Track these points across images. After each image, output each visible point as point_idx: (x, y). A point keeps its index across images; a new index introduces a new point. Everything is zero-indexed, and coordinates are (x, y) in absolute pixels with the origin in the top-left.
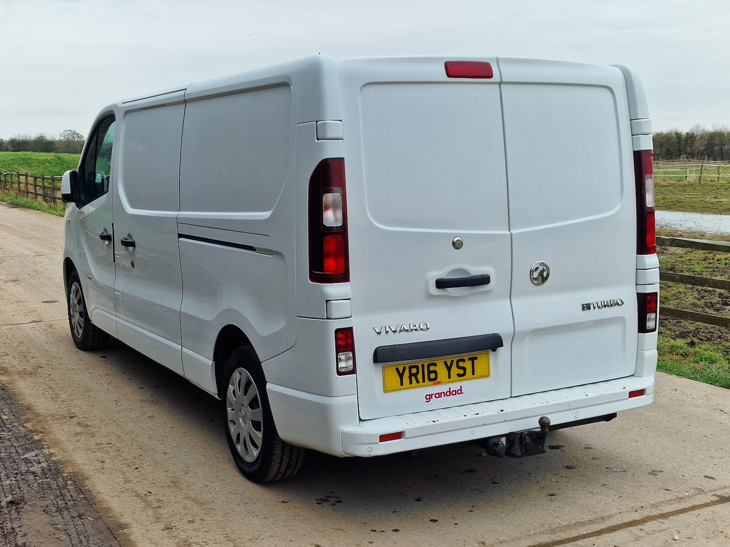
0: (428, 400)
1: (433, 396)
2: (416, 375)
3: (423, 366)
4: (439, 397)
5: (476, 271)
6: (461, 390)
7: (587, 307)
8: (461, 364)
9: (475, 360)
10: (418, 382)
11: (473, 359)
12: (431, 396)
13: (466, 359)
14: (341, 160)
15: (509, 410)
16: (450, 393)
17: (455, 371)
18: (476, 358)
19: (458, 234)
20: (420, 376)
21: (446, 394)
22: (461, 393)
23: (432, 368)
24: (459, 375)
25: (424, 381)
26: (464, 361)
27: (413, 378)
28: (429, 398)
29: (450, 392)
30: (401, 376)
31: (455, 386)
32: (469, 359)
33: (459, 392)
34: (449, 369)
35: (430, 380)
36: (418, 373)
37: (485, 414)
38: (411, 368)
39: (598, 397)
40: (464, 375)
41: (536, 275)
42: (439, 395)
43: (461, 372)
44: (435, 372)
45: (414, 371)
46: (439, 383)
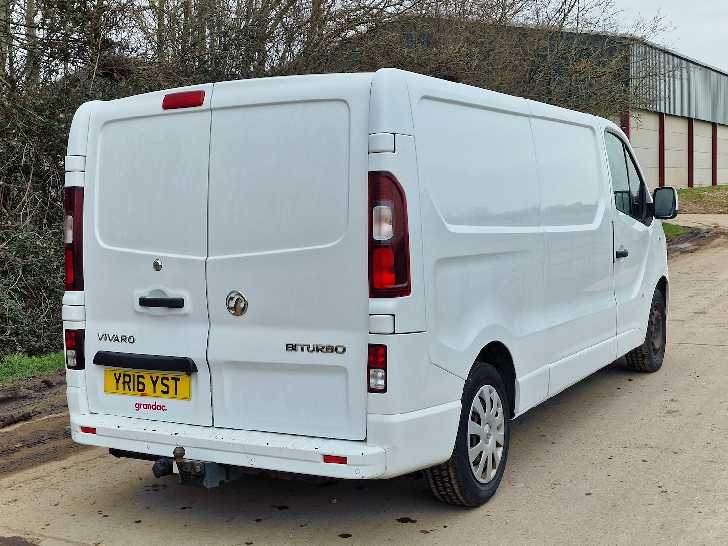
0: (137, 409)
1: (142, 406)
2: (128, 382)
3: (134, 375)
4: (146, 408)
5: (172, 293)
6: (165, 406)
7: (292, 348)
8: (165, 381)
9: (177, 381)
10: (130, 390)
11: (176, 379)
12: (140, 405)
13: (170, 379)
14: (81, 189)
15: (183, 435)
16: (155, 407)
17: (159, 386)
18: (178, 379)
19: (159, 256)
20: (131, 384)
21: (152, 407)
22: (165, 410)
23: (141, 380)
24: (163, 392)
25: (134, 390)
26: (168, 379)
27: (126, 384)
28: (138, 407)
29: (155, 405)
30: (118, 380)
31: (160, 402)
32: (173, 379)
33: (163, 408)
34: (155, 383)
35: (139, 390)
36: (130, 381)
37: (161, 433)
38: (125, 375)
39: (279, 449)
40: (167, 392)
41: (232, 304)
42: (147, 406)
43: (165, 389)
44: (143, 384)
45: (127, 379)
46: (146, 395)
